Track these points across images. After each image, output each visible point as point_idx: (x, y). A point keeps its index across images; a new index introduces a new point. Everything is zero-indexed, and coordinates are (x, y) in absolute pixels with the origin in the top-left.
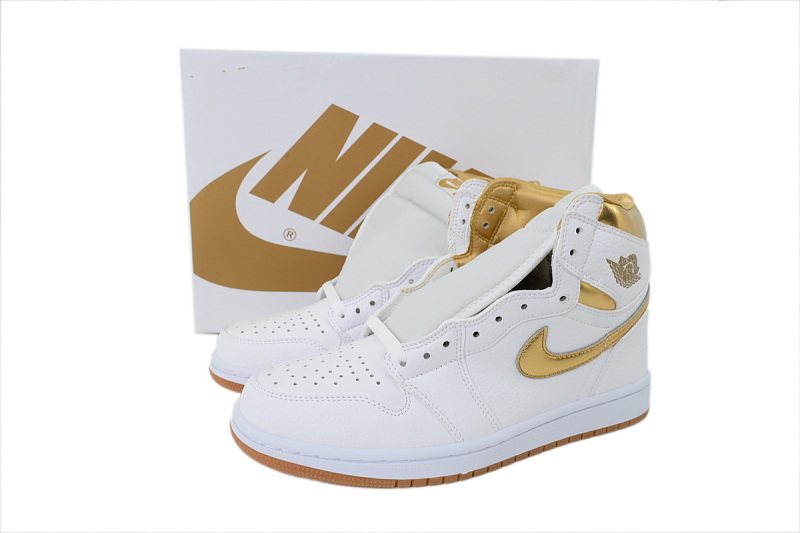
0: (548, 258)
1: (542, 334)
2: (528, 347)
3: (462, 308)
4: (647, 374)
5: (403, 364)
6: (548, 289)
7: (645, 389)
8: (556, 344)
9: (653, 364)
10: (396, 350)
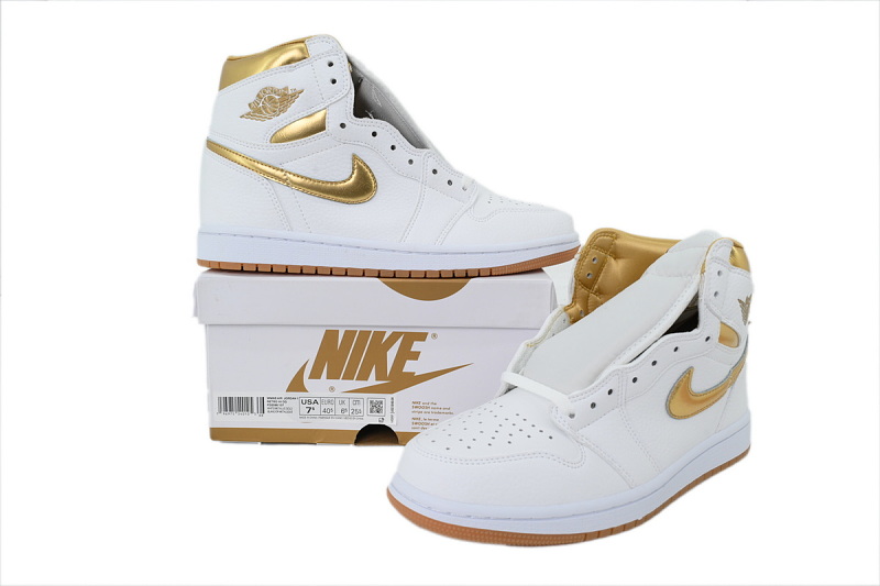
0: (696, 298)
1: (689, 372)
2: (676, 388)
3: (617, 355)
4: (747, 413)
5: (572, 416)
6: (695, 331)
7: (746, 426)
8: (698, 385)
9: (752, 405)
10: (563, 402)
